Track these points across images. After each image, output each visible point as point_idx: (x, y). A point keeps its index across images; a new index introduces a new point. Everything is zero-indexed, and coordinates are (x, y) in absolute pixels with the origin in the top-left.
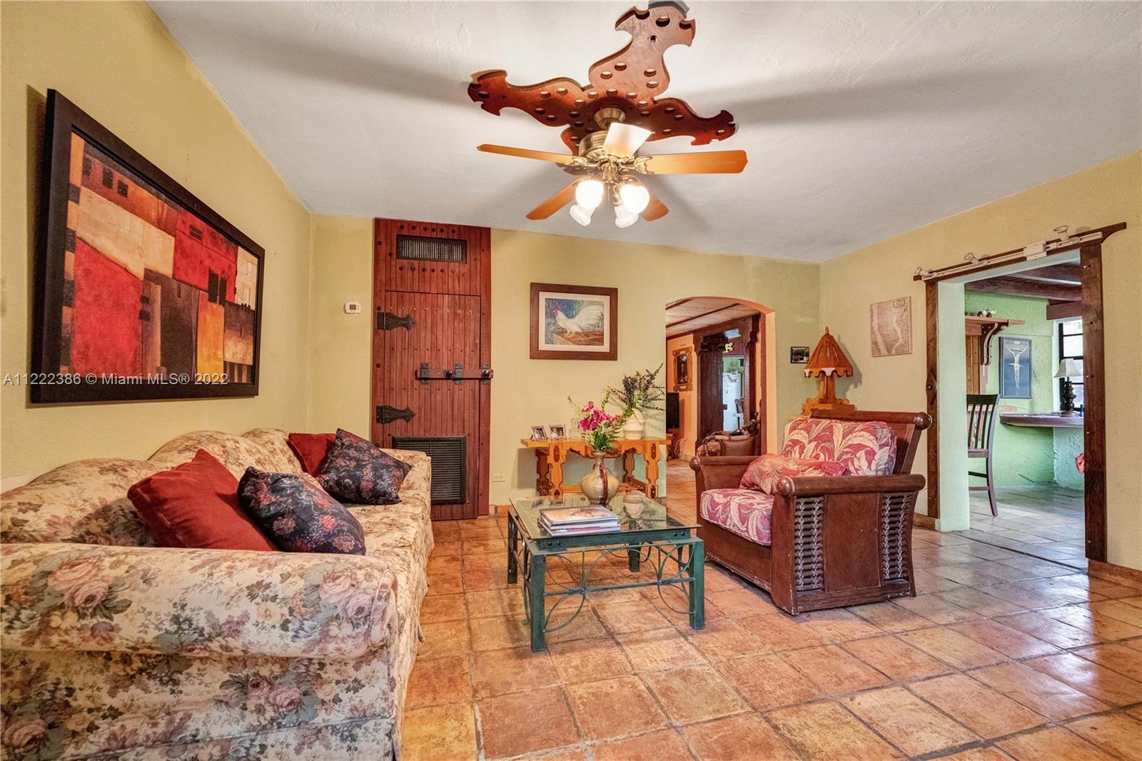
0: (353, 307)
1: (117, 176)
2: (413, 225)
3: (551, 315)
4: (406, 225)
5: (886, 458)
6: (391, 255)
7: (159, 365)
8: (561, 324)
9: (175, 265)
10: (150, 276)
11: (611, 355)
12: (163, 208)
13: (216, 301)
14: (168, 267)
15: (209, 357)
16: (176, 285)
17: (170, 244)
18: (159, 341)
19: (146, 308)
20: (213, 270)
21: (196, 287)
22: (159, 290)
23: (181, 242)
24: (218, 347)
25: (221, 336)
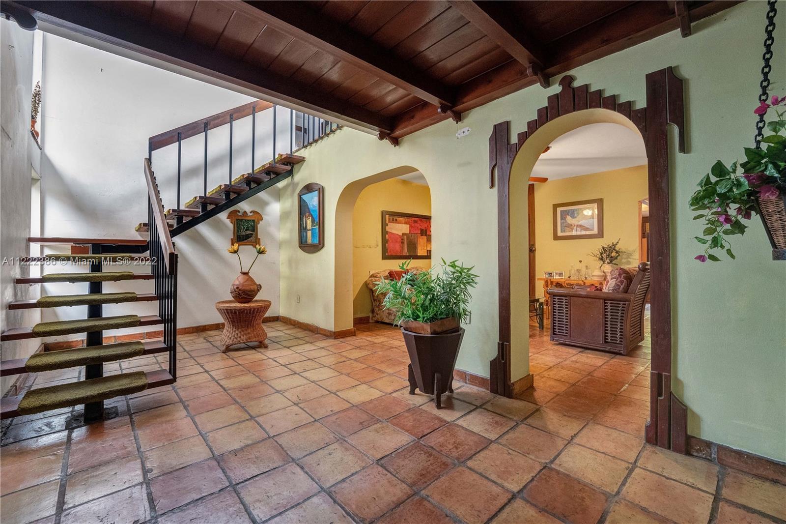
3: (563, 218)
5: (614, 284)
7: (406, 251)
8: (569, 222)
9: (410, 231)
10: (403, 234)
11: (600, 234)
12: (406, 220)
13: (423, 235)
14: (408, 231)
15: (421, 250)
16: (410, 235)
17: (408, 226)
18: (406, 247)
19: (403, 241)
20: (422, 228)
21: (417, 234)
22: (406, 237)
23: (411, 225)
24: (425, 247)
25: (426, 244)
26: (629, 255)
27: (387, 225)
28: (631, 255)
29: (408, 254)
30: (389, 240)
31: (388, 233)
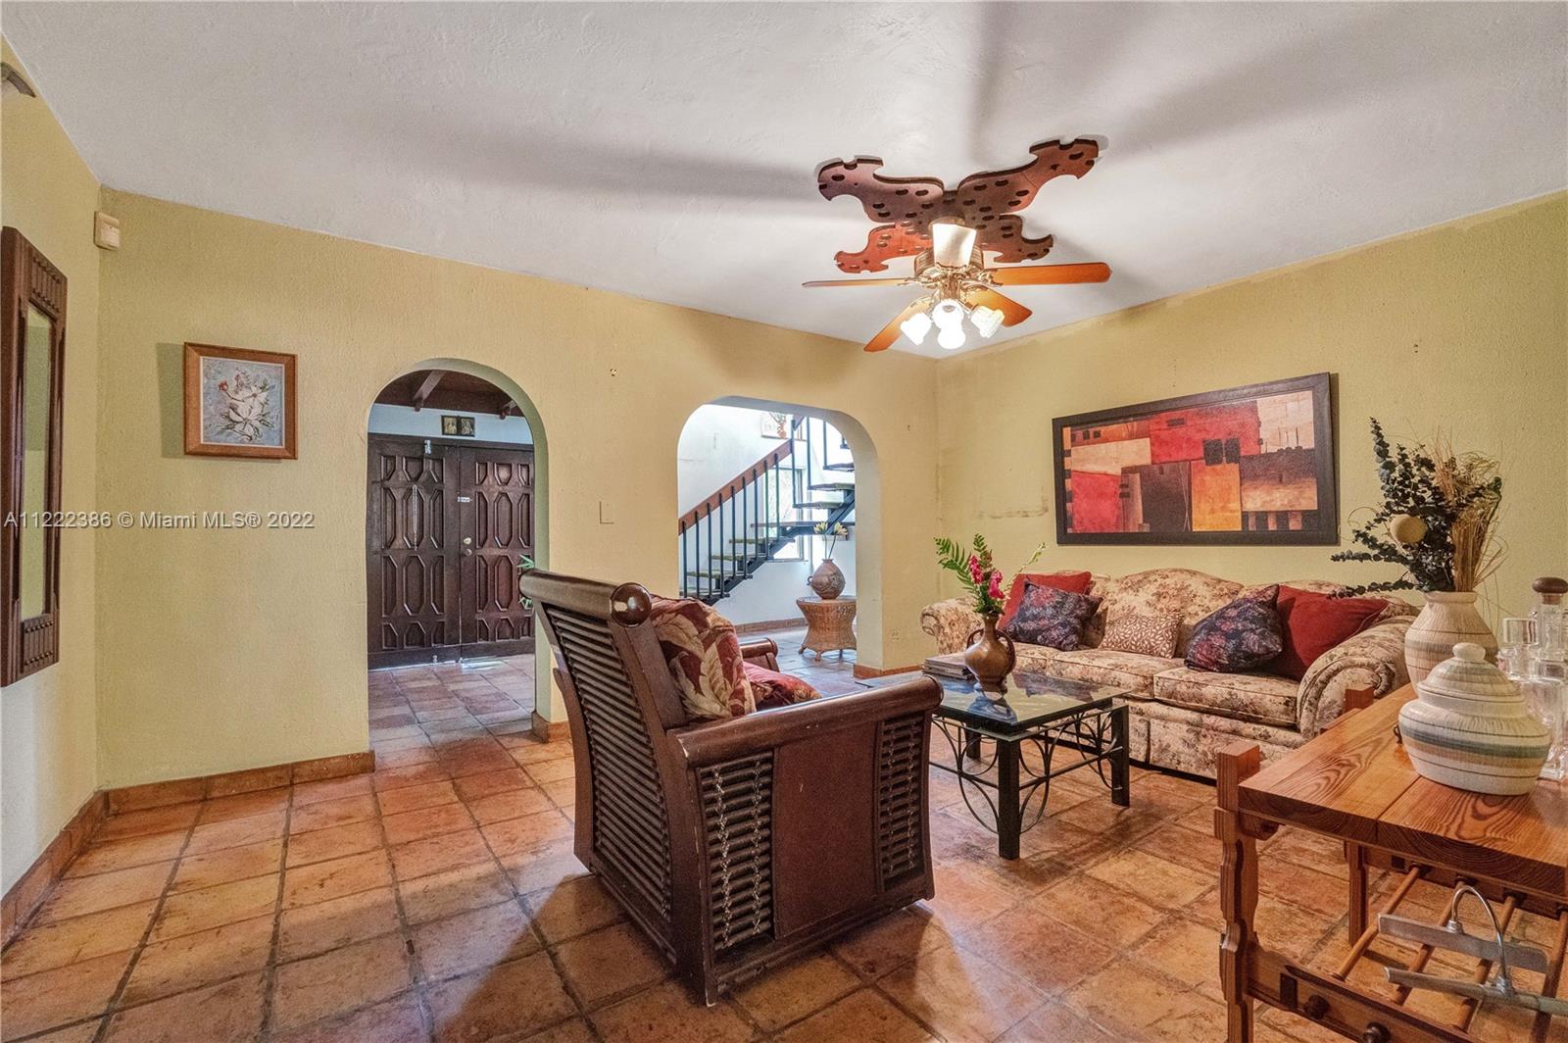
1: (1091, 431)
7: (1141, 522)
9: (1153, 455)
10: (1127, 471)
12: (1133, 426)
13: (1220, 462)
14: (1145, 459)
15: (1213, 511)
16: (1156, 467)
17: (1145, 444)
18: (1141, 507)
19: (1126, 490)
20: (1210, 437)
21: (1187, 460)
22: (1138, 476)
23: (1157, 437)
24: (1228, 501)
25: (1235, 490)
27: (1069, 453)
29: (1146, 529)
30: (1076, 493)
31: (1073, 474)
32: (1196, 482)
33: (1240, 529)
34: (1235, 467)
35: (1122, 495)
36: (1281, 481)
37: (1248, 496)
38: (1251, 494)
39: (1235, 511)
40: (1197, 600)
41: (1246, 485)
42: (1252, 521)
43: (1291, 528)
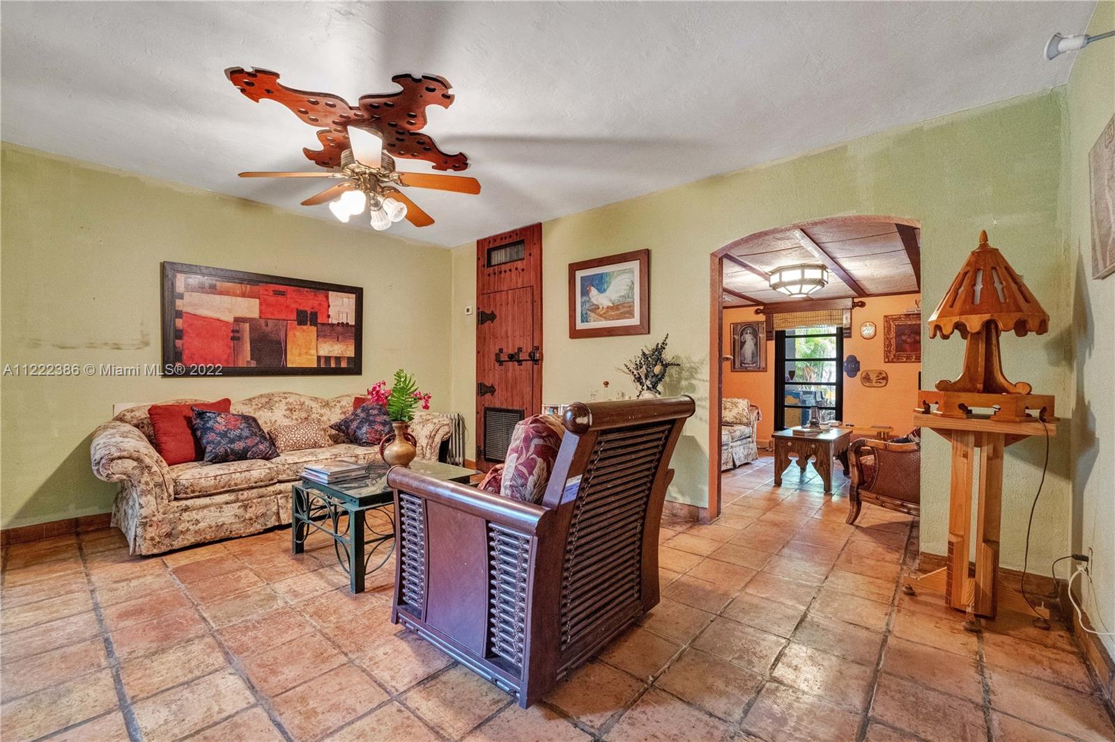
0: (468, 310)
1: (207, 283)
2: (495, 238)
4: (491, 240)
6: (484, 266)
7: (249, 359)
8: (594, 301)
9: (261, 312)
10: (238, 320)
11: (644, 328)
12: (246, 287)
13: (306, 324)
14: (255, 314)
15: (300, 355)
16: (262, 321)
17: (255, 303)
18: (249, 349)
19: (237, 335)
20: (301, 308)
21: (284, 320)
22: (247, 325)
23: (265, 300)
24: (310, 349)
25: (314, 342)
26: (693, 371)
27: (182, 296)
28: (696, 373)
29: (253, 364)
30: (186, 332)
31: (184, 315)
32: (290, 335)
33: (316, 366)
34: (314, 329)
35: (233, 338)
36: (338, 340)
37: (321, 347)
38: (323, 345)
39: (314, 355)
40: (314, 410)
41: (320, 340)
42: (322, 361)
43: (342, 366)
